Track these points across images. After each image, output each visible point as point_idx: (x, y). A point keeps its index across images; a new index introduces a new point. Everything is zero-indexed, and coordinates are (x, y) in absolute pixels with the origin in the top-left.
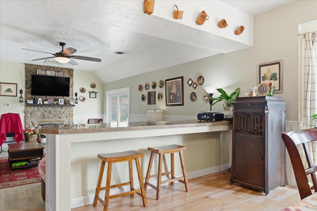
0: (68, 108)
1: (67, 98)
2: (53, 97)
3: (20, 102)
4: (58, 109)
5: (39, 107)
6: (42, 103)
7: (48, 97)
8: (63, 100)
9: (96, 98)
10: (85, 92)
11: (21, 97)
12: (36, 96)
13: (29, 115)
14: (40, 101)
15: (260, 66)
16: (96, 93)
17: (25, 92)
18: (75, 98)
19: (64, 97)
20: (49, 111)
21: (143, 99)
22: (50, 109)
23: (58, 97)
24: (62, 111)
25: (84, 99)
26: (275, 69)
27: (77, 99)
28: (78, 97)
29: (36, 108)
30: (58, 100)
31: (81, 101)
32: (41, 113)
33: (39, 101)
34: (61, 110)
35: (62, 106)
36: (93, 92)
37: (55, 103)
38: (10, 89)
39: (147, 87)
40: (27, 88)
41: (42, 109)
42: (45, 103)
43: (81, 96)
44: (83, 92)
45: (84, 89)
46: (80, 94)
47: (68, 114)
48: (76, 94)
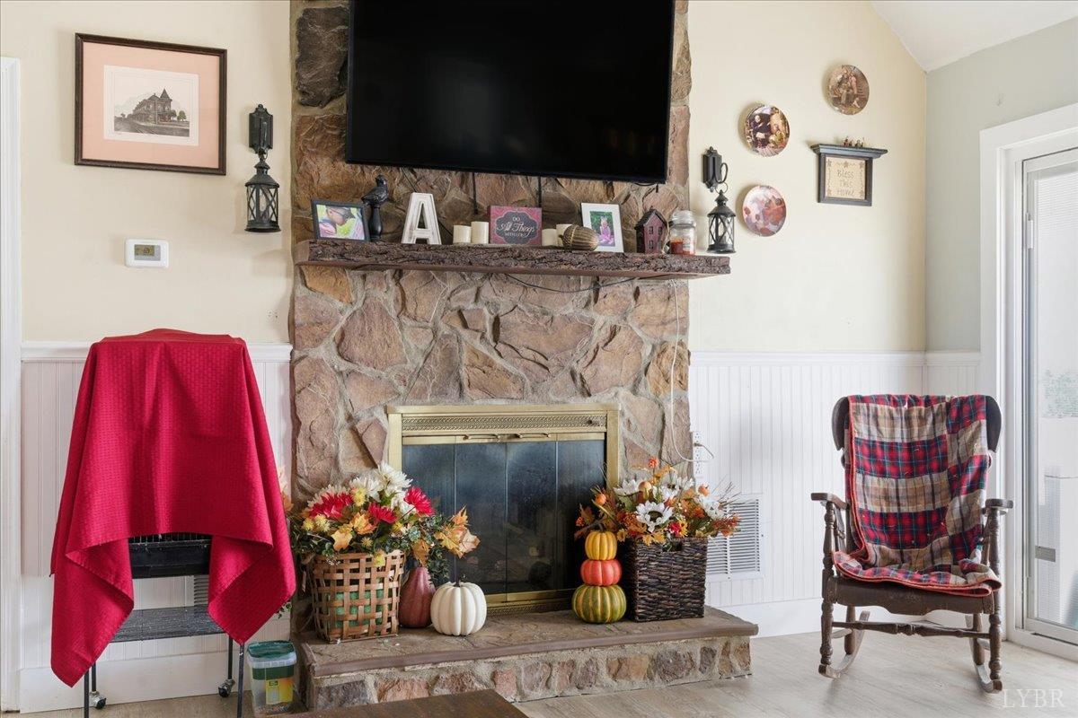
0: (648, 290)
1: (643, 197)
2: (525, 186)
3: (253, 228)
4: (567, 305)
5: (411, 282)
6: (434, 238)
7: (485, 183)
8: (614, 209)
9: (867, 199)
10: (781, 144)
11: (261, 181)
12: (386, 173)
13: (325, 352)
14: (422, 225)
16: (868, 157)
17: (297, 131)
18: (709, 200)
19: (621, 188)
20: (496, 323)
22: (502, 297)
23: (568, 188)
24: (602, 318)
25: (776, 213)
27: (720, 213)
28: (730, 188)
29: (384, 293)
30: (574, 215)
32: (425, 340)
33: (412, 217)
34: (592, 313)
36: (849, 148)
37: (550, 237)
38: (165, 99)
40: (306, 95)
41: (431, 301)
42: (463, 235)
44: (765, 143)
45: (776, 121)
46: (742, 164)
47: (647, 350)
48: (712, 168)
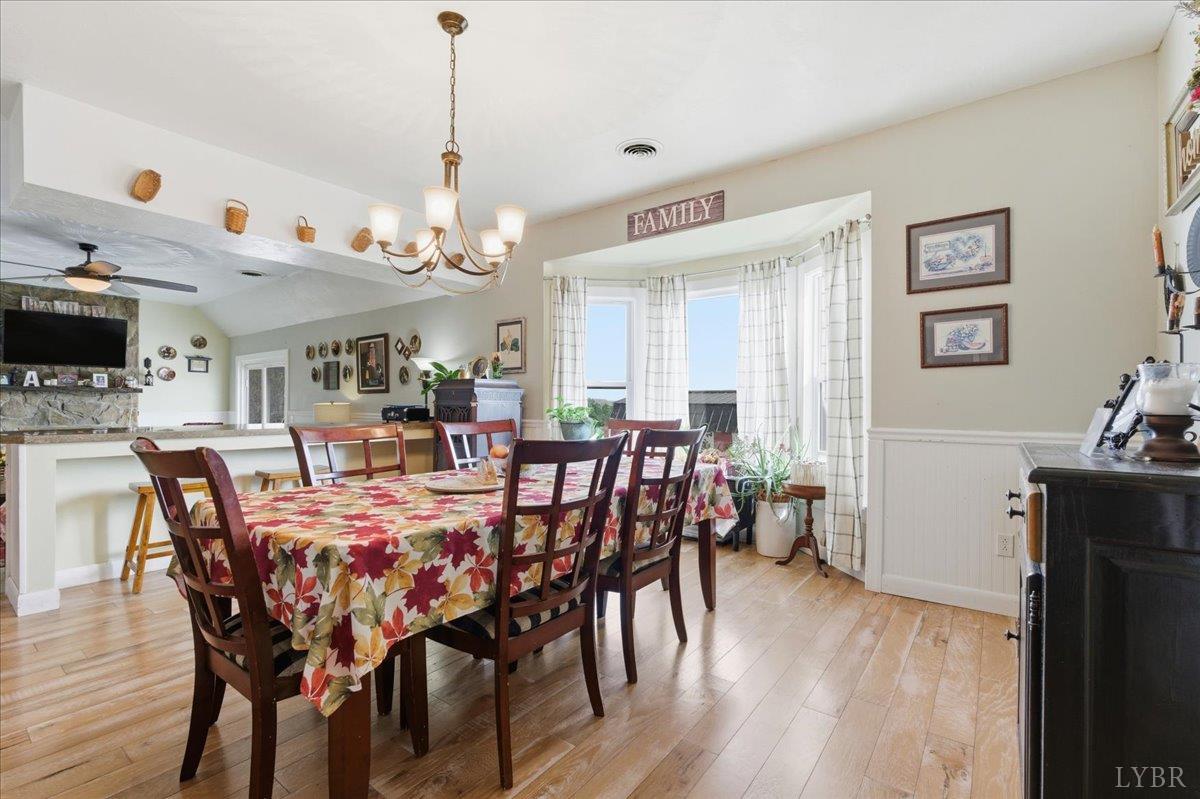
0: (122, 396)
1: (118, 372)
2: (74, 369)
4: (92, 400)
5: (29, 395)
6: (37, 384)
7: (57, 369)
8: (106, 376)
9: (207, 371)
10: (174, 356)
12: (18, 366)
14: (32, 379)
15: (499, 325)
16: (207, 360)
18: (146, 371)
19: (110, 369)
20: (63, 405)
21: (315, 376)
22: (66, 399)
23: (90, 369)
24: (104, 403)
25: (171, 375)
26: (514, 332)
27: (149, 374)
28: (153, 370)
29: (19, 398)
30: (90, 376)
31: (164, 379)
32: (35, 410)
33: (28, 377)
34: (101, 402)
35: (102, 392)
36: (198, 358)
37: (80, 383)
39: (324, 352)
41: (37, 400)
42: (47, 383)
43: (164, 365)
44: (168, 356)
45: (172, 351)
46: (158, 362)
47: (121, 412)
48: (147, 363)
